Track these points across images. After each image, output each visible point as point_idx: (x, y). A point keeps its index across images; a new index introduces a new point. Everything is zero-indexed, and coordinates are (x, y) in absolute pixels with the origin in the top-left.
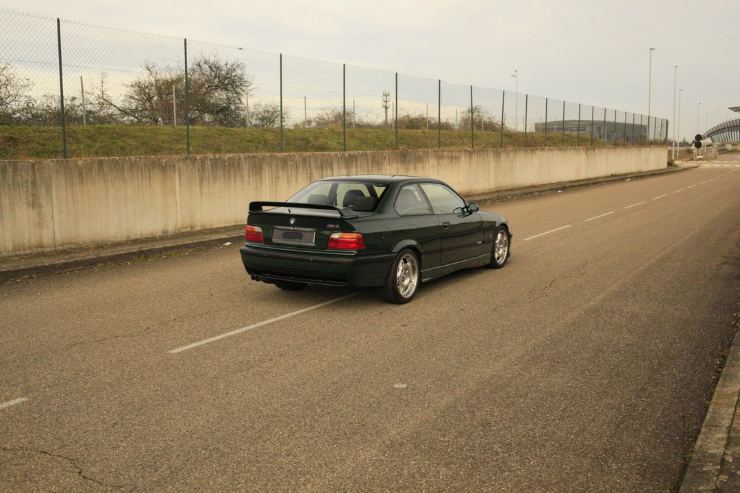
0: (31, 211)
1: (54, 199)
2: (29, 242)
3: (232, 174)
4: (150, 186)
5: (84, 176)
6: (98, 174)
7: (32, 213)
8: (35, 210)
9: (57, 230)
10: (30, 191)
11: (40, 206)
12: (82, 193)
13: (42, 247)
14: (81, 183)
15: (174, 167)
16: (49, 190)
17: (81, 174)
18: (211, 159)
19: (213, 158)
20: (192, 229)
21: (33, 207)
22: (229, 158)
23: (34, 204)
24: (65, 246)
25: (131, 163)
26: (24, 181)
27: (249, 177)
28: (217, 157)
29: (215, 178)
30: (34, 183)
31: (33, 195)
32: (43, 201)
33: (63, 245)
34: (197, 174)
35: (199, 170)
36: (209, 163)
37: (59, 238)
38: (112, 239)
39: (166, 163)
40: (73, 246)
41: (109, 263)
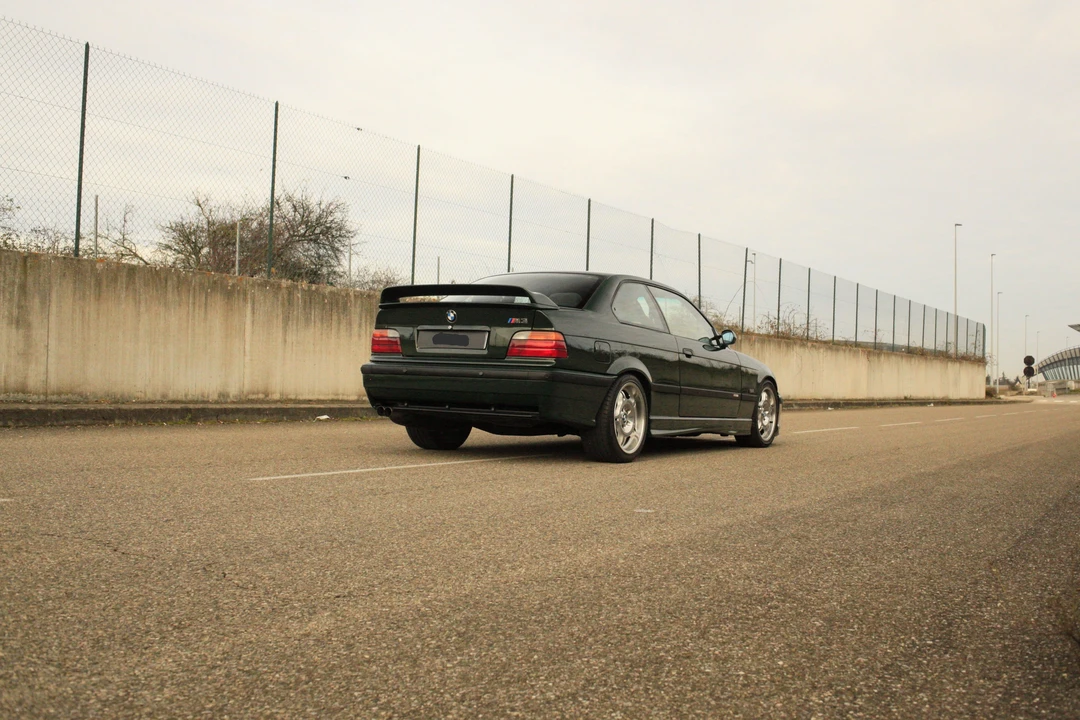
0: (14, 331)
1: (53, 318)
2: (5, 382)
3: (335, 317)
4: (205, 319)
5: (104, 287)
6: (127, 288)
7: (15, 335)
8: (21, 331)
9: (52, 369)
10: (16, 299)
11: (28, 326)
12: (98, 314)
13: (24, 392)
14: (98, 298)
15: (245, 294)
16: (45, 301)
17: (99, 284)
18: (303, 290)
19: (306, 288)
20: (267, 396)
21: (17, 327)
22: (331, 292)
23: (20, 321)
24: (63, 396)
25: (178, 277)
26: (7, 282)
27: (360, 326)
28: (313, 289)
29: (307, 320)
30: (23, 287)
31: (20, 307)
32: (35, 319)
33: (59, 394)
34: (280, 311)
35: (283, 304)
36: (299, 296)
37: (54, 383)
38: (139, 394)
39: (233, 286)
40: (74, 397)
41: (134, 421)
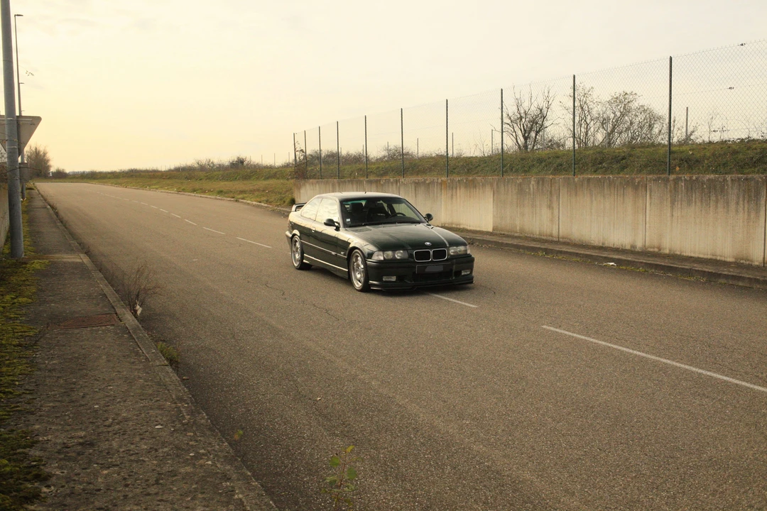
1: (560, 205)
2: (546, 231)
4: (624, 202)
5: (578, 189)
6: (587, 188)
7: (549, 212)
9: (560, 228)
10: (549, 197)
11: (553, 208)
12: (576, 202)
13: (552, 236)
14: (576, 195)
15: (647, 187)
16: (558, 197)
17: (576, 188)
18: (685, 180)
19: (688, 179)
23: (550, 207)
25: (610, 181)
26: (546, 190)
28: (694, 178)
29: (690, 201)
30: (551, 192)
31: (550, 200)
32: (555, 205)
33: (563, 238)
34: (669, 196)
35: (671, 191)
36: (684, 184)
37: (562, 233)
39: (639, 183)
40: (568, 241)
